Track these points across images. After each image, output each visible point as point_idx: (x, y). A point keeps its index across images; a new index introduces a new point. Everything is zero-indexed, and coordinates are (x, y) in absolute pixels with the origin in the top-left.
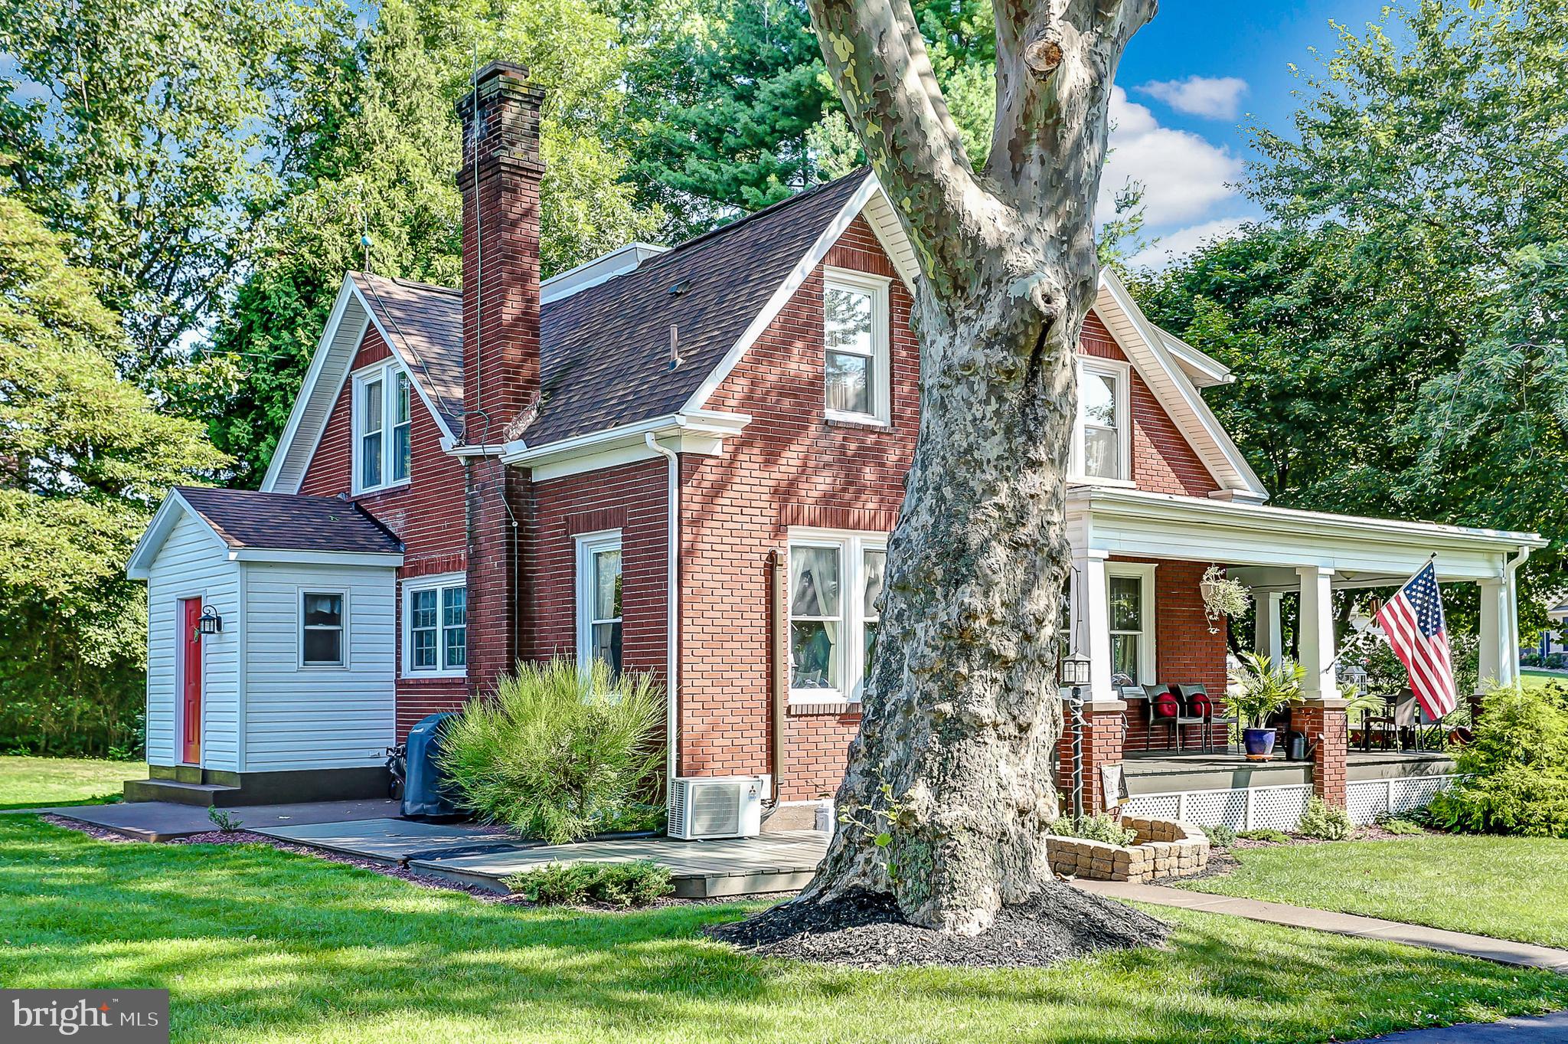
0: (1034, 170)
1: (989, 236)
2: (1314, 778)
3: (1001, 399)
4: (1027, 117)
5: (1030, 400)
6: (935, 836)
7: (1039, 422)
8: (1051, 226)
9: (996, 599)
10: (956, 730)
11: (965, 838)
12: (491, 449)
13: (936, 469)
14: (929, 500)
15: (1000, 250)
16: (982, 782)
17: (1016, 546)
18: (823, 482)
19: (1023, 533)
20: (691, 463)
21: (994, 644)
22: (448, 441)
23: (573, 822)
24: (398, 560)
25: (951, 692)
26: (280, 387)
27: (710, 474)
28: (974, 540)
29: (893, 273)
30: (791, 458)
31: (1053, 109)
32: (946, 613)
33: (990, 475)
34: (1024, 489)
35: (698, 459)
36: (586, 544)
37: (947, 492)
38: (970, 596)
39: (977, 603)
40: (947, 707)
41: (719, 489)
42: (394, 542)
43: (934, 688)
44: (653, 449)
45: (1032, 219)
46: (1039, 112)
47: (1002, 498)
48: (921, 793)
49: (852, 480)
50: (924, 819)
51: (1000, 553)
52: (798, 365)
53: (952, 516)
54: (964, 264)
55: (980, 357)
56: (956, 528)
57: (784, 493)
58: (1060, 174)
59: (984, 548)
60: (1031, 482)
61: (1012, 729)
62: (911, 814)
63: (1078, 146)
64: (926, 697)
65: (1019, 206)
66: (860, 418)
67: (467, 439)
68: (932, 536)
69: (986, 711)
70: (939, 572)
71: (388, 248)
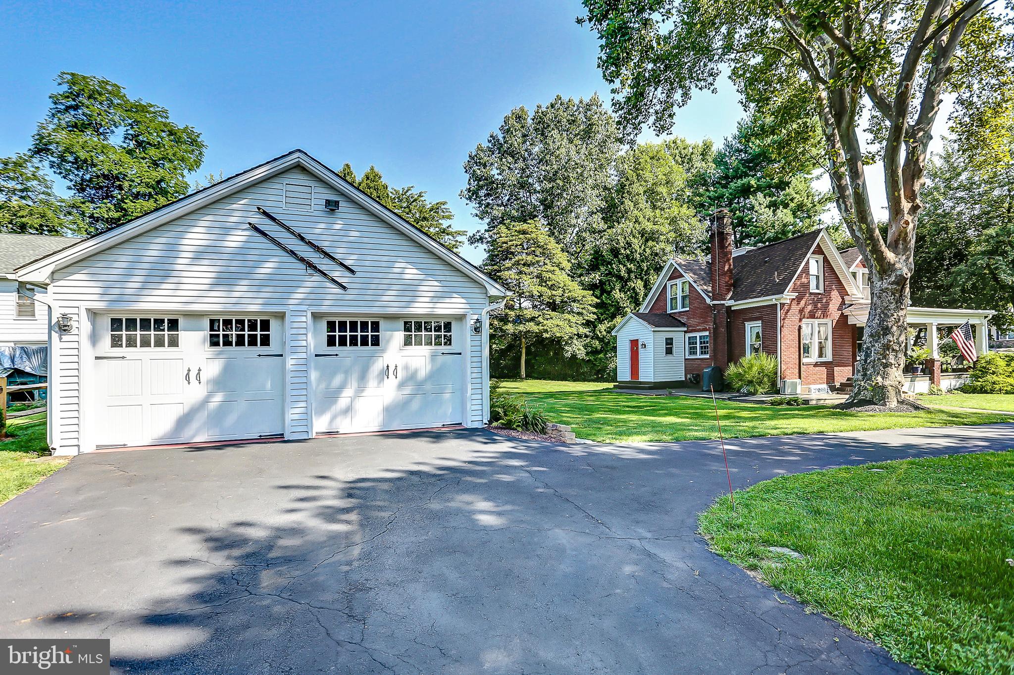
0: (901, 246)
1: (892, 262)
2: (932, 380)
3: (895, 296)
4: (900, 235)
5: (901, 296)
6: (883, 387)
7: (903, 300)
8: (904, 257)
9: (895, 338)
10: (886, 366)
11: (890, 388)
12: (722, 302)
13: (879, 310)
14: (877, 317)
15: (894, 264)
16: (892, 377)
17: (898, 327)
18: (810, 308)
19: (899, 324)
20: (782, 305)
21: (894, 348)
22: (708, 300)
23: (761, 390)
24: (685, 329)
25: (885, 357)
26: (608, 280)
27: (786, 307)
28: (890, 326)
29: (824, 254)
30: (803, 303)
31: (906, 234)
32: (884, 341)
33: (892, 312)
34: (900, 314)
35: (784, 304)
36: (748, 325)
37: (882, 316)
38: (890, 337)
39: (891, 339)
40: (884, 361)
41: (788, 311)
42: (684, 325)
43: (881, 357)
44: (774, 302)
45: (900, 256)
46: (903, 235)
47: (895, 317)
48: (879, 379)
49: (816, 306)
50: (880, 384)
51: (895, 328)
52: (804, 280)
53: (884, 321)
54: (886, 267)
55: (890, 287)
56: (885, 323)
57: (801, 311)
58: (907, 246)
59: (891, 327)
60: (901, 313)
61: (897, 365)
62: (878, 383)
63: (910, 240)
64: (879, 359)
65: (897, 254)
66: (817, 291)
67: (713, 300)
68: (879, 325)
69: (893, 362)
70: (882, 333)
71: (636, 241)
